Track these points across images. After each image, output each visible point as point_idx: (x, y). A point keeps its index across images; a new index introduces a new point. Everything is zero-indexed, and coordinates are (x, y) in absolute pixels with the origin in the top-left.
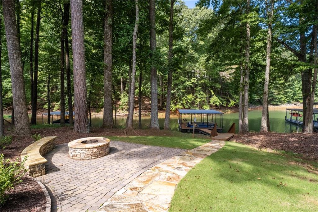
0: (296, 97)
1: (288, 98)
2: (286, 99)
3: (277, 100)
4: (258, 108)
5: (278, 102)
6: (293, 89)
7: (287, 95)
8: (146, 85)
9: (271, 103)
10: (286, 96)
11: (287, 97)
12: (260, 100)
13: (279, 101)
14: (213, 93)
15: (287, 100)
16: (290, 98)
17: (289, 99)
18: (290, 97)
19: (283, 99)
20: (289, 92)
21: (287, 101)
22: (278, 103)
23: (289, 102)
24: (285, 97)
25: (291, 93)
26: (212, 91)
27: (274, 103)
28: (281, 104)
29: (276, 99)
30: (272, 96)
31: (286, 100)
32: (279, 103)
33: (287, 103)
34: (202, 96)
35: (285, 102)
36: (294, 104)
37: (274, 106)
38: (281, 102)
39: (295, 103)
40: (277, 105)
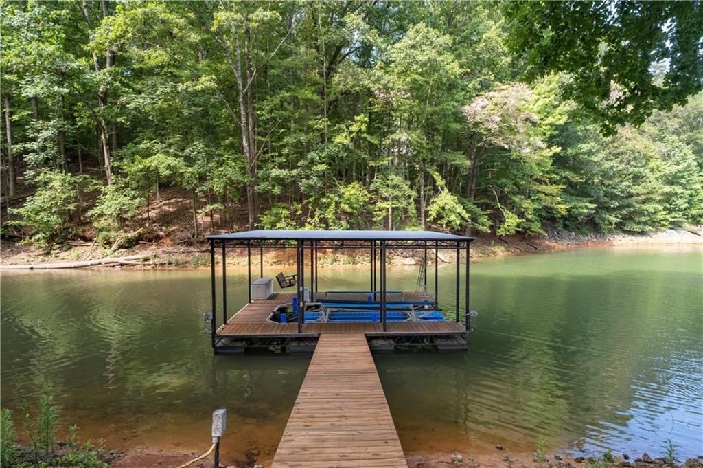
0: (694, 212)
1: (673, 214)
2: (668, 217)
3: (643, 219)
4: (589, 243)
5: (645, 223)
6: (688, 187)
7: (671, 204)
8: (187, 151)
9: (625, 228)
10: (668, 205)
11: (670, 211)
12: (594, 218)
13: (649, 222)
14: (440, 182)
15: (670, 219)
16: (681, 213)
17: (678, 216)
18: (679, 210)
19: (659, 217)
20: (676, 194)
21: (671, 223)
22: (647, 228)
23: (675, 225)
24: (665, 209)
25: (681, 197)
26: (437, 176)
27: (636, 228)
28: (654, 229)
29: (641, 213)
30: (629, 206)
31: (668, 220)
32: (650, 228)
33: (671, 228)
34: (397, 193)
35: (663, 226)
36: (692, 232)
37: (634, 238)
38: (656, 224)
39: (693, 227)
40: (642, 233)
